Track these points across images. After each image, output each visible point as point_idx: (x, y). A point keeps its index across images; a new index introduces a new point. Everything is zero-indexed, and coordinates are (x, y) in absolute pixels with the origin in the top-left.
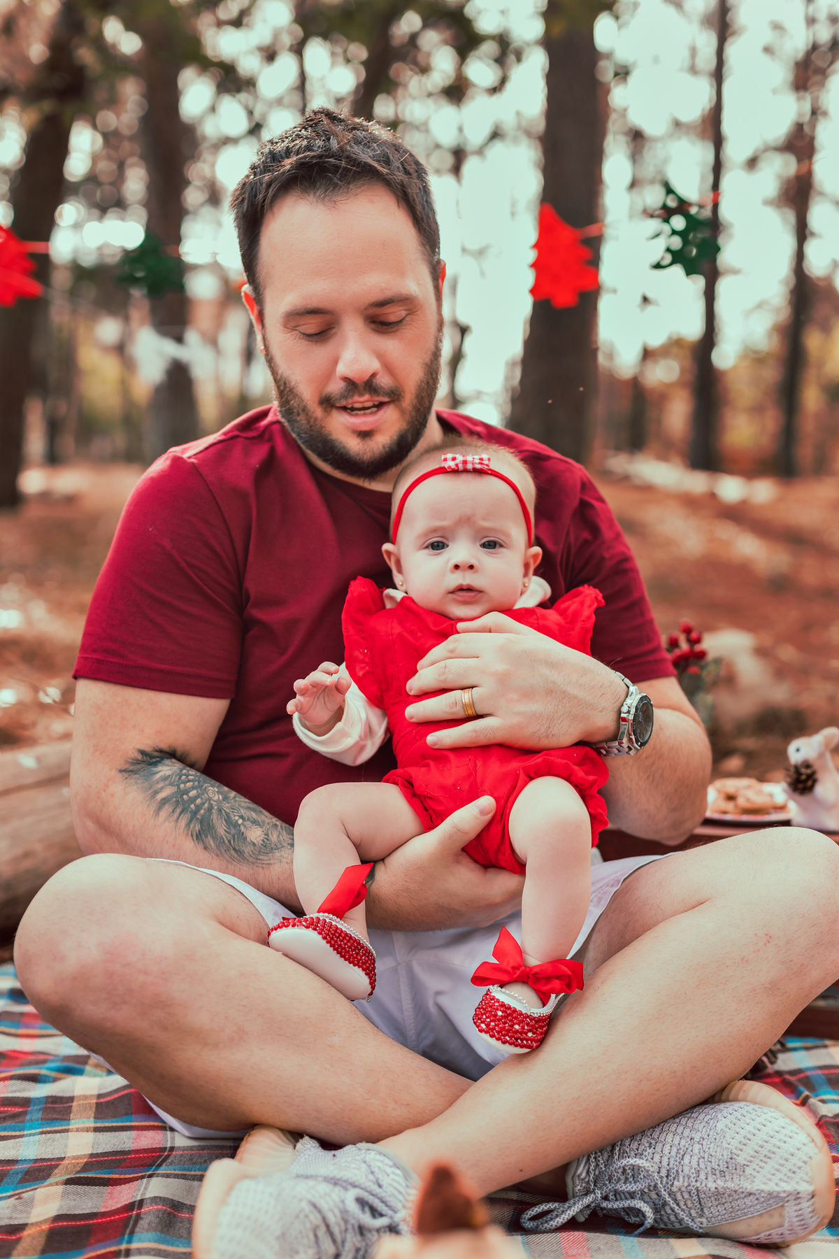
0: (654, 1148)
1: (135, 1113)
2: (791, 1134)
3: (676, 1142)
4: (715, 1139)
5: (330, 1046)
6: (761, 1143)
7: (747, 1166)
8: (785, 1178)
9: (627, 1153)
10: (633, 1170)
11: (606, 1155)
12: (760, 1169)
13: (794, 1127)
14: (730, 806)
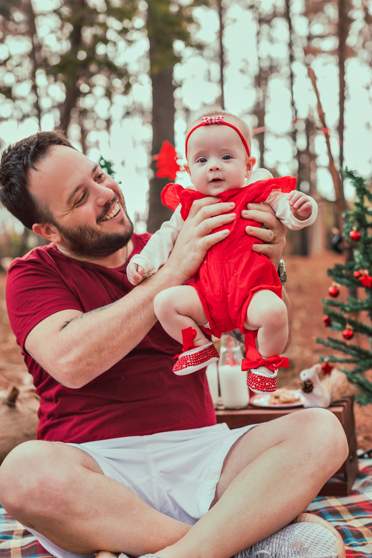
0: (269, 545)
1: (39, 553)
2: (326, 533)
3: (278, 541)
4: (294, 539)
5: (133, 515)
6: (314, 538)
7: (309, 548)
8: (325, 552)
9: (257, 548)
10: (261, 555)
11: (249, 550)
12: (314, 549)
13: (326, 530)
14: (277, 401)
